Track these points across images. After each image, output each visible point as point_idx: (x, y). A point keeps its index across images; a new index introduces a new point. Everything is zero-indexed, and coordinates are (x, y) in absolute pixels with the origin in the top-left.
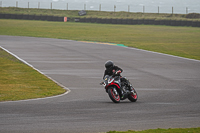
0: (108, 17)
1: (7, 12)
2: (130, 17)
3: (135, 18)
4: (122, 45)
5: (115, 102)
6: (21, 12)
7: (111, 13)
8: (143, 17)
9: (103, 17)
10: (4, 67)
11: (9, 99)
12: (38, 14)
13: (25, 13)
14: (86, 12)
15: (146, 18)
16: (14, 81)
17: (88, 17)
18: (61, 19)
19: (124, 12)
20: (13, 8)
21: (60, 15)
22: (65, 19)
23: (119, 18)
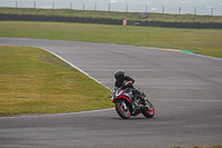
0: (172, 21)
1: (60, 14)
2: (196, 21)
3: (202, 21)
4: (187, 52)
5: (123, 118)
6: (76, 15)
7: (176, 16)
8: (211, 20)
9: (167, 21)
10: (57, 76)
11: (63, 111)
12: (94, 16)
13: (81, 15)
14: (148, 15)
15: (215, 21)
16: (67, 91)
17: (150, 20)
18: (120, 23)
19: (190, 15)
20: (67, 10)
21: (119, 18)
22: (125, 22)
23: (184, 21)
